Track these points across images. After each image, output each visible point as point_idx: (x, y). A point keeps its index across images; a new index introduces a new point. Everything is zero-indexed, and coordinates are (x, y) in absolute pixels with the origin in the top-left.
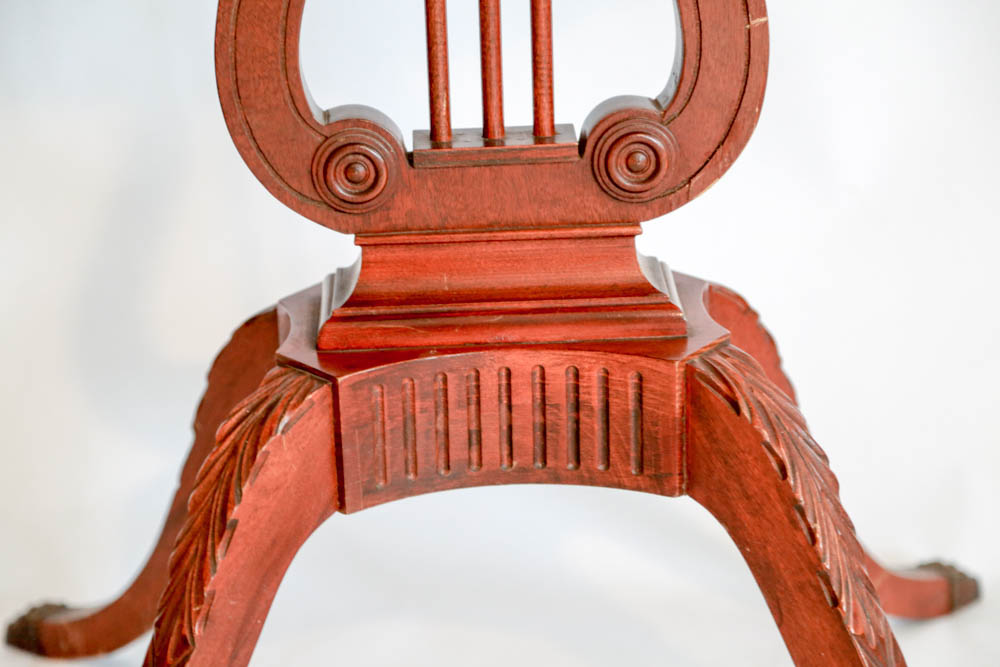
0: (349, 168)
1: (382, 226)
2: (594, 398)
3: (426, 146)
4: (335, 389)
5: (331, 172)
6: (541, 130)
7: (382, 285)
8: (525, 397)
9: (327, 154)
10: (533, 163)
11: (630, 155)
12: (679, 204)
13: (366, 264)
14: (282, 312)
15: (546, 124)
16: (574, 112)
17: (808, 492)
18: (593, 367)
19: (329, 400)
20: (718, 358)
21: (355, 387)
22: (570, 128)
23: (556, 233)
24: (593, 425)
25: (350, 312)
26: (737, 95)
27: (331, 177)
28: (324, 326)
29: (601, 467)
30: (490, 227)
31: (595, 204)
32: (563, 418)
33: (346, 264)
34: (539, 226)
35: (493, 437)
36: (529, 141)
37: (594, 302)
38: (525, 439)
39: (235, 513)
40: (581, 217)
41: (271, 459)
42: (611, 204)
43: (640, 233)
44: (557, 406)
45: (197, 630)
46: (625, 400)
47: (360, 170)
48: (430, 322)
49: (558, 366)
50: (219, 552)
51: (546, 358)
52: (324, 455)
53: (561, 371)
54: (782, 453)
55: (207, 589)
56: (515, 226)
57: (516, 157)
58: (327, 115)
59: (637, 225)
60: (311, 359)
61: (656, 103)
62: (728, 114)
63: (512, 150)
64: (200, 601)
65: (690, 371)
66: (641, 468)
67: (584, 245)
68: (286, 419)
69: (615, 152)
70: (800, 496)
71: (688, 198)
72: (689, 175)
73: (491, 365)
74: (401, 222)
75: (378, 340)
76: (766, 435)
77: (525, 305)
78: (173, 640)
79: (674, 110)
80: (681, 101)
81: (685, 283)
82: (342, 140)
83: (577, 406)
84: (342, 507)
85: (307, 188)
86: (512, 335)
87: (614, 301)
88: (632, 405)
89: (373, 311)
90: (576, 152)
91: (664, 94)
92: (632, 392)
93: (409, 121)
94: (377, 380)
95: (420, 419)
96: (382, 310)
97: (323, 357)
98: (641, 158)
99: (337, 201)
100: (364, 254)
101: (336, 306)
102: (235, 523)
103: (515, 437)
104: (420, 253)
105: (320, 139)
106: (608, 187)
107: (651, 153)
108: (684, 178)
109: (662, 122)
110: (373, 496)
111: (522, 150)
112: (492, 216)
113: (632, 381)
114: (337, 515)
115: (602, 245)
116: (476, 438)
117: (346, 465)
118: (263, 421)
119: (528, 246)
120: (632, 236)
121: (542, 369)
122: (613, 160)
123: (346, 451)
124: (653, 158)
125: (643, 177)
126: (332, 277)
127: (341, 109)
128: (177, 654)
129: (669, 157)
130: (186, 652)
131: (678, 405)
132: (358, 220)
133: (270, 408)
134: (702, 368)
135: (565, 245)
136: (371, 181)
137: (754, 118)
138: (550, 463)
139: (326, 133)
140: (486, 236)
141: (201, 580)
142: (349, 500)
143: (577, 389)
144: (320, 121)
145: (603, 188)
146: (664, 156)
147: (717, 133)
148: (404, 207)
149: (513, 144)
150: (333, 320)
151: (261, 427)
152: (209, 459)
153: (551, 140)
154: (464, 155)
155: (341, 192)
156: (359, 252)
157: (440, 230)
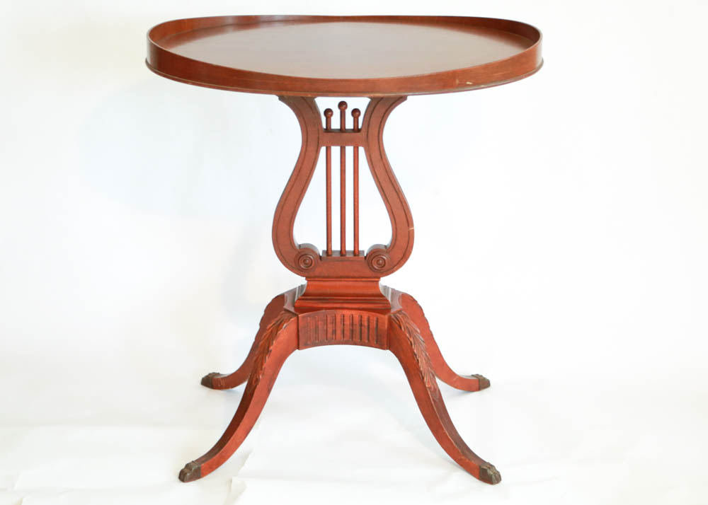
0: (305, 260)
1: (312, 276)
2: (366, 323)
3: (325, 256)
4: (298, 317)
5: (300, 261)
6: (355, 252)
7: (312, 291)
8: (347, 322)
9: (299, 256)
10: (353, 261)
11: (378, 261)
12: (390, 274)
13: (308, 285)
14: (286, 295)
15: (357, 251)
16: (365, 247)
17: (417, 350)
18: (365, 315)
19: (296, 321)
20: (398, 315)
21: (303, 317)
22: (363, 252)
23: (358, 279)
24: (365, 330)
25: (303, 297)
26: (406, 248)
28: (296, 301)
29: (367, 341)
30: (341, 277)
31: (368, 272)
32: (357, 328)
33: (303, 284)
35: (339, 332)
36: (351, 256)
37: (367, 298)
38: (347, 333)
39: (271, 348)
40: (365, 276)
41: (281, 335)
42: (372, 273)
43: (380, 280)
44: (355, 325)
45: (260, 377)
46: (373, 324)
47: (308, 261)
49: (356, 314)
50: (267, 357)
51: (354, 312)
52: (294, 335)
53: (357, 316)
54: (412, 340)
56: (347, 277)
57: (348, 259)
58: (300, 246)
59: (379, 278)
60: (292, 309)
61: (386, 246)
62: (404, 251)
64: (261, 369)
65: (390, 318)
66: (377, 343)
67: (365, 283)
68: (285, 325)
69: (374, 260)
70: (415, 351)
71: (393, 272)
72: (393, 267)
73: (339, 313)
74: (317, 274)
75: (310, 305)
76: (408, 335)
77: (349, 298)
78: (254, 379)
79: (390, 249)
80: (392, 247)
81: (394, 292)
82: (303, 254)
83: (361, 325)
84: (298, 348)
85: (293, 265)
86: (346, 306)
87: (373, 298)
88: (375, 326)
89: (309, 298)
90: (364, 259)
91: (388, 244)
92: (375, 322)
93: (321, 247)
94: (309, 316)
95: (320, 327)
96: (312, 297)
97: (296, 308)
98: (380, 261)
99: (301, 269)
100: (308, 283)
101: (299, 296)
102: (271, 351)
103: (345, 332)
104: (322, 283)
105: (297, 253)
106: (372, 268)
107: (383, 260)
108: (391, 267)
109: (387, 253)
110: (307, 346)
111: (350, 258)
112: (341, 274)
113: (375, 319)
114: (297, 350)
115: (369, 283)
116: (334, 332)
117: (300, 337)
118: (279, 325)
119: (350, 283)
120: (378, 281)
121: (352, 315)
122: (373, 262)
123: (300, 334)
124: (384, 262)
125: (381, 266)
126: (299, 287)
127: (303, 244)
128: (255, 383)
129: (388, 262)
130: (257, 383)
131: (386, 326)
132: (306, 274)
133: (281, 323)
134: (393, 317)
135: (360, 283)
136: (310, 264)
137: (410, 252)
138: (354, 340)
139: (299, 251)
140: (339, 279)
141: (262, 364)
142: (300, 346)
143: (361, 321)
144: (298, 248)
145: (370, 268)
146: (386, 261)
147: (401, 256)
148: (318, 271)
149: (348, 256)
150: (299, 299)
151: (279, 327)
152: (265, 334)
153: (358, 255)
154: (335, 258)
155: (302, 266)
156: (306, 281)
157: (328, 277)
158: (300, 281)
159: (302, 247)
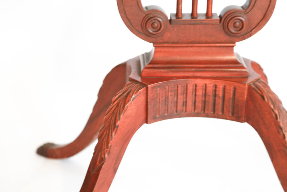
0: (153, 24)
1: (161, 41)
2: (220, 93)
4: (147, 89)
5: (147, 25)
6: (208, 15)
7: (161, 57)
8: (200, 93)
9: (147, 20)
10: (206, 24)
11: (235, 23)
12: (248, 37)
13: (155, 52)
14: (128, 64)
15: (210, 13)
17: (283, 124)
18: (221, 85)
19: (145, 92)
20: (257, 83)
21: (153, 88)
23: (211, 45)
24: (219, 101)
25: (151, 66)
26: (267, 6)
27: (147, 26)
28: (143, 70)
29: (221, 114)
30: (192, 43)
31: (223, 37)
32: (210, 99)
33: (148, 51)
34: (206, 43)
35: (190, 104)
36: (204, 18)
37: (222, 66)
38: (199, 104)
39: (118, 123)
40: (219, 41)
41: (129, 108)
42: (228, 37)
43: (235, 46)
44: (209, 95)
45: (106, 156)
46: (230, 94)
47: (156, 24)
48: (174, 70)
49: (210, 84)
50: (113, 134)
51: (207, 82)
52: (143, 108)
53: (212, 85)
54: (276, 112)
55: (110, 144)
56: (199, 43)
57: (201, 22)
58: (146, 8)
59: (234, 43)
60: (139, 79)
61: (242, 7)
62: (264, 11)
63: (200, 20)
64: (107, 148)
65: (250, 87)
66: (233, 114)
67: (219, 49)
68: (134, 96)
69: (230, 22)
70: (281, 125)
71: (250, 36)
72: (251, 29)
73: (191, 83)
74: (166, 40)
75: (159, 74)
76: (272, 106)
77: (201, 66)
78: (99, 158)
79: (249, 10)
80: (251, 7)
82: (151, 16)
83: (215, 95)
84: (147, 122)
85: (140, 29)
86: (198, 74)
87: (227, 65)
88: (231, 96)
89: (157, 66)
90: (219, 21)
91: (245, 5)
92: (232, 92)
94: (159, 86)
95: (170, 98)
96: (160, 66)
97: (142, 78)
98: (238, 24)
99: (148, 33)
100: (155, 49)
101: (146, 64)
102: (118, 126)
103: (197, 104)
104: (171, 50)
105: (145, 15)
106: (227, 32)
107: (241, 22)
108: (249, 30)
109: (245, 13)
110: (155, 119)
111: (203, 20)
112: (193, 39)
113: (232, 89)
114: (145, 124)
115: (225, 49)
116: (185, 103)
117: (149, 110)
118: (126, 97)
119: (203, 49)
120: (233, 47)
121: (206, 85)
122: (230, 24)
123: (149, 106)
124: (241, 24)
125: (238, 29)
126: (143, 55)
127: (150, 6)
128: (100, 163)
129: (246, 24)
130: (103, 162)
131: (246, 97)
132: (154, 39)
133: (129, 93)
134: (253, 86)
135: (213, 49)
136: (159, 28)
137: (272, 13)
138: (206, 112)
139: (147, 13)
140: (191, 45)
141: (108, 142)
142: (149, 120)
143: (215, 91)
144: (145, 10)
145: (226, 33)
146: (245, 24)
147: (261, 17)
148: (168, 36)
149: (199, 18)
150: (146, 68)
151: (126, 99)
152: (110, 107)
153: (211, 18)
154: (185, 20)
155: (150, 31)
156: (154, 48)
157: (177, 43)
158: (148, 47)
159: (149, 9)
